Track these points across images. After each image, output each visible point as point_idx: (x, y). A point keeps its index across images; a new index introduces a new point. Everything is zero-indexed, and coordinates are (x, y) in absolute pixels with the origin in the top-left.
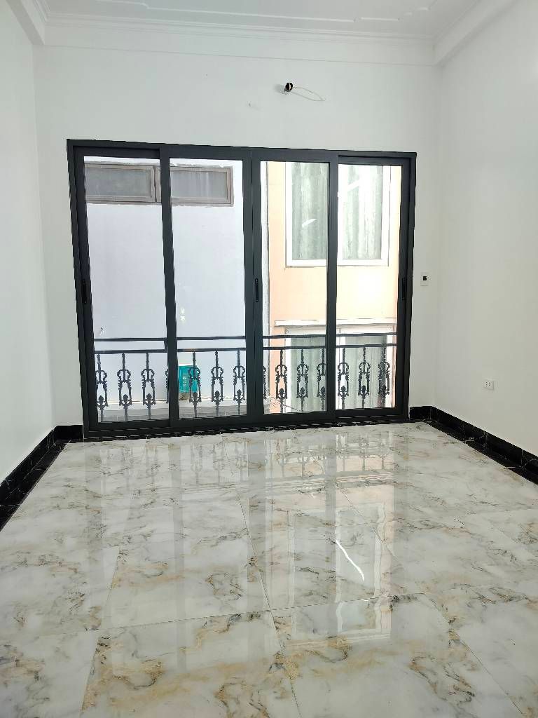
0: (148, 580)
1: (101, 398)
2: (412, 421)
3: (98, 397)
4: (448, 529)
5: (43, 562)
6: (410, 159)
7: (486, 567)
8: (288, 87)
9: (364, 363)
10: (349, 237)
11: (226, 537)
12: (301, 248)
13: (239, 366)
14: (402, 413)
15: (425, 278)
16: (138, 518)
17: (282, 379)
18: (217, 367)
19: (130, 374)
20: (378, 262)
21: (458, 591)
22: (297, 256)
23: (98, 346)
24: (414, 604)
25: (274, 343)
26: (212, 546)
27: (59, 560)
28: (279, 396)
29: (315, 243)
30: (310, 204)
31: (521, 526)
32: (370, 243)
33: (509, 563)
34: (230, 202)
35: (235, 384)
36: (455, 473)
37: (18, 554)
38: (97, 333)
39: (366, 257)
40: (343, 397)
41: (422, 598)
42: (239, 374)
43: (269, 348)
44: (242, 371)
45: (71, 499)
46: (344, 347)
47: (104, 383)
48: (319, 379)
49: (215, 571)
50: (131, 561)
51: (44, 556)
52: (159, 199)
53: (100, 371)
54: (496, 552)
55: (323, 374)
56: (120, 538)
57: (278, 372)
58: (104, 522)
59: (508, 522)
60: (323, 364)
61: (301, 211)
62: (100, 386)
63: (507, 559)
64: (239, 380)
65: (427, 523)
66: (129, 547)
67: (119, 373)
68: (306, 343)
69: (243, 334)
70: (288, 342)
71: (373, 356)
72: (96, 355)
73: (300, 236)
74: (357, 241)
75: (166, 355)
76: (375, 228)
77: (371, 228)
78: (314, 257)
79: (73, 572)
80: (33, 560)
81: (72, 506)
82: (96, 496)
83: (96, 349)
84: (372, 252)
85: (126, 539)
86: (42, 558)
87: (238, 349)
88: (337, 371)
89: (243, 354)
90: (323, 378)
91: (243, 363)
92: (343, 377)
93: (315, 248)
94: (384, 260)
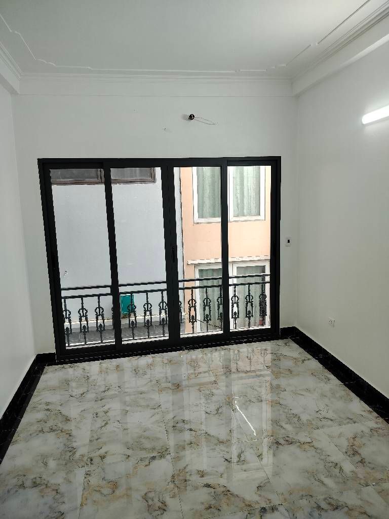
0: (105, 498)
1: (67, 328)
2: (282, 338)
3: (65, 328)
4: (301, 444)
5: (35, 485)
6: (277, 160)
7: (323, 478)
8: (191, 117)
9: (249, 295)
10: (237, 201)
11: (155, 457)
12: (205, 209)
13: (163, 301)
14: (276, 333)
15: (289, 241)
16: (97, 439)
17: (193, 309)
18: (148, 303)
19: (87, 311)
20: (258, 218)
21: (304, 502)
22: (201, 216)
23: (64, 294)
24: (276, 513)
25: (187, 284)
26: (146, 466)
27: (46, 482)
28: (191, 320)
29: (214, 206)
30: (210, 179)
31: (348, 439)
32: (252, 204)
33: (338, 474)
34: (154, 181)
35: (160, 314)
36: (308, 390)
37: (17, 477)
38: (63, 285)
39: (250, 214)
40: (235, 319)
41: (281, 508)
42: (163, 307)
43: (183, 289)
44: (165, 305)
45: (51, 423)
46: (235, 285)
47: (69, 318)
48: (219, 308)
49: (148, 489)
50: (94, 480)
51: (35, 478)
52: (103, 180)
53: (66, 310)
54: (331, 464)
55: (221, 304)
56: (85, 459)
57: (190, 304)
58: (74, 445)
59: (340, 436)
60: (220, 297)
61: (203, 185)
62: (67, 320)
63: (337, 471)
64: (163, 312)
65: (287, 438)
66: (92, 468)
67: (79, 311)
68: (210, 283)
69: (165, 280)
70: (197, 283)
71: (255, 291)
72: (63, 300)
73: (203, 202)
74: (243, 204)
75: (111, 297)
76: (256, 194)
77: (253, 194)
78: (214, 216)
79: (54, 492)
80: (28, 483)
81: (52, 430)
82: (67, 420)
83: (63, 295)
84: (254, 210)
85: (89, 460)
86: (34, 480)
87: (162, 291)
88: (230, 301)
89: (165, 293)
90: (221, 306)
91: (166, 299)
92: (235, 305)
93: (214, 209)
94: (262, 217)
